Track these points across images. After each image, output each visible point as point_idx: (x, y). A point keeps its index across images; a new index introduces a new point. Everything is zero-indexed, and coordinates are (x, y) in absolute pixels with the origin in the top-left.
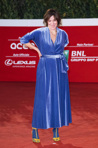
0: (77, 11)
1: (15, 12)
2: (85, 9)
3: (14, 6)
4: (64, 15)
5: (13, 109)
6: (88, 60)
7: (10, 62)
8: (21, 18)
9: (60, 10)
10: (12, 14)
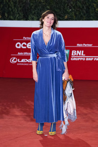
0: (77, 13)
1: (20, 14)
2: (85, 12)
3: (20, 9)
4: (66, 17)
5: (13, 103)
6: (87, 59)
7: (15, 60)
8: (26, 20)
9: (62, 12)
10: (18, 15)
